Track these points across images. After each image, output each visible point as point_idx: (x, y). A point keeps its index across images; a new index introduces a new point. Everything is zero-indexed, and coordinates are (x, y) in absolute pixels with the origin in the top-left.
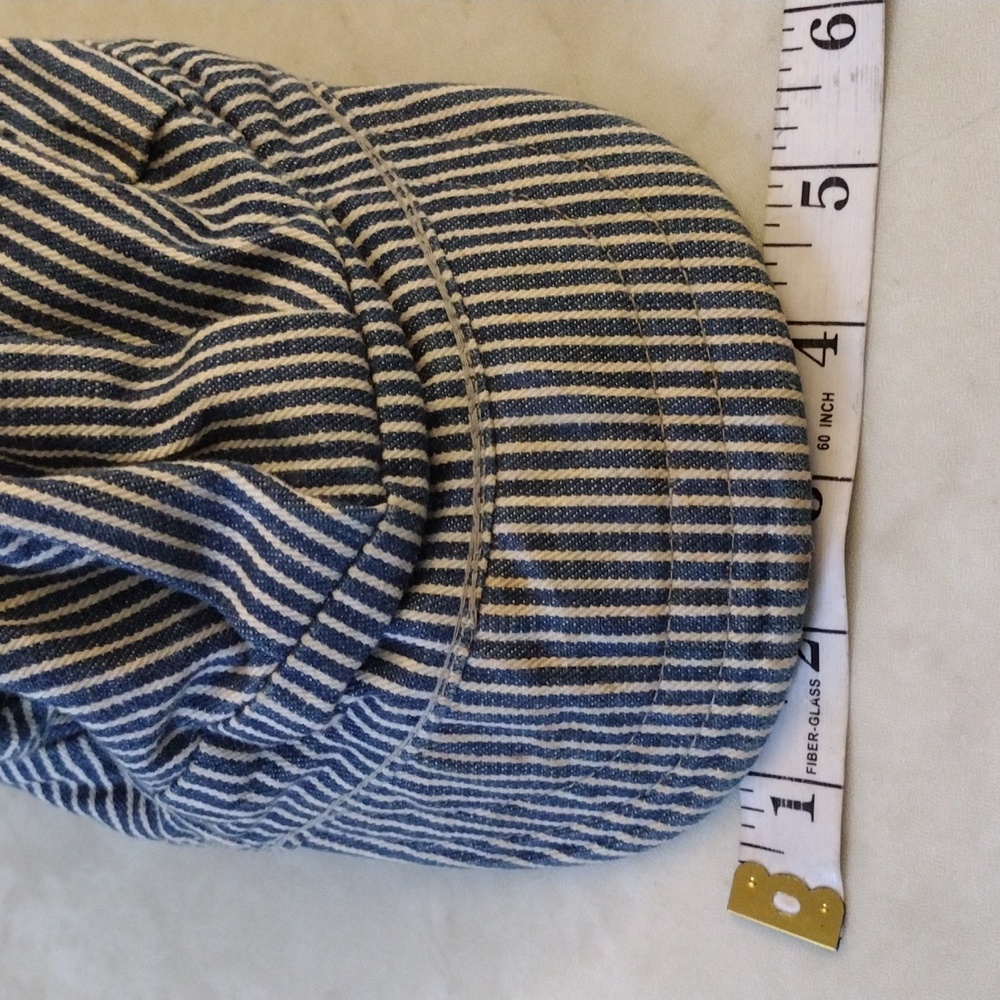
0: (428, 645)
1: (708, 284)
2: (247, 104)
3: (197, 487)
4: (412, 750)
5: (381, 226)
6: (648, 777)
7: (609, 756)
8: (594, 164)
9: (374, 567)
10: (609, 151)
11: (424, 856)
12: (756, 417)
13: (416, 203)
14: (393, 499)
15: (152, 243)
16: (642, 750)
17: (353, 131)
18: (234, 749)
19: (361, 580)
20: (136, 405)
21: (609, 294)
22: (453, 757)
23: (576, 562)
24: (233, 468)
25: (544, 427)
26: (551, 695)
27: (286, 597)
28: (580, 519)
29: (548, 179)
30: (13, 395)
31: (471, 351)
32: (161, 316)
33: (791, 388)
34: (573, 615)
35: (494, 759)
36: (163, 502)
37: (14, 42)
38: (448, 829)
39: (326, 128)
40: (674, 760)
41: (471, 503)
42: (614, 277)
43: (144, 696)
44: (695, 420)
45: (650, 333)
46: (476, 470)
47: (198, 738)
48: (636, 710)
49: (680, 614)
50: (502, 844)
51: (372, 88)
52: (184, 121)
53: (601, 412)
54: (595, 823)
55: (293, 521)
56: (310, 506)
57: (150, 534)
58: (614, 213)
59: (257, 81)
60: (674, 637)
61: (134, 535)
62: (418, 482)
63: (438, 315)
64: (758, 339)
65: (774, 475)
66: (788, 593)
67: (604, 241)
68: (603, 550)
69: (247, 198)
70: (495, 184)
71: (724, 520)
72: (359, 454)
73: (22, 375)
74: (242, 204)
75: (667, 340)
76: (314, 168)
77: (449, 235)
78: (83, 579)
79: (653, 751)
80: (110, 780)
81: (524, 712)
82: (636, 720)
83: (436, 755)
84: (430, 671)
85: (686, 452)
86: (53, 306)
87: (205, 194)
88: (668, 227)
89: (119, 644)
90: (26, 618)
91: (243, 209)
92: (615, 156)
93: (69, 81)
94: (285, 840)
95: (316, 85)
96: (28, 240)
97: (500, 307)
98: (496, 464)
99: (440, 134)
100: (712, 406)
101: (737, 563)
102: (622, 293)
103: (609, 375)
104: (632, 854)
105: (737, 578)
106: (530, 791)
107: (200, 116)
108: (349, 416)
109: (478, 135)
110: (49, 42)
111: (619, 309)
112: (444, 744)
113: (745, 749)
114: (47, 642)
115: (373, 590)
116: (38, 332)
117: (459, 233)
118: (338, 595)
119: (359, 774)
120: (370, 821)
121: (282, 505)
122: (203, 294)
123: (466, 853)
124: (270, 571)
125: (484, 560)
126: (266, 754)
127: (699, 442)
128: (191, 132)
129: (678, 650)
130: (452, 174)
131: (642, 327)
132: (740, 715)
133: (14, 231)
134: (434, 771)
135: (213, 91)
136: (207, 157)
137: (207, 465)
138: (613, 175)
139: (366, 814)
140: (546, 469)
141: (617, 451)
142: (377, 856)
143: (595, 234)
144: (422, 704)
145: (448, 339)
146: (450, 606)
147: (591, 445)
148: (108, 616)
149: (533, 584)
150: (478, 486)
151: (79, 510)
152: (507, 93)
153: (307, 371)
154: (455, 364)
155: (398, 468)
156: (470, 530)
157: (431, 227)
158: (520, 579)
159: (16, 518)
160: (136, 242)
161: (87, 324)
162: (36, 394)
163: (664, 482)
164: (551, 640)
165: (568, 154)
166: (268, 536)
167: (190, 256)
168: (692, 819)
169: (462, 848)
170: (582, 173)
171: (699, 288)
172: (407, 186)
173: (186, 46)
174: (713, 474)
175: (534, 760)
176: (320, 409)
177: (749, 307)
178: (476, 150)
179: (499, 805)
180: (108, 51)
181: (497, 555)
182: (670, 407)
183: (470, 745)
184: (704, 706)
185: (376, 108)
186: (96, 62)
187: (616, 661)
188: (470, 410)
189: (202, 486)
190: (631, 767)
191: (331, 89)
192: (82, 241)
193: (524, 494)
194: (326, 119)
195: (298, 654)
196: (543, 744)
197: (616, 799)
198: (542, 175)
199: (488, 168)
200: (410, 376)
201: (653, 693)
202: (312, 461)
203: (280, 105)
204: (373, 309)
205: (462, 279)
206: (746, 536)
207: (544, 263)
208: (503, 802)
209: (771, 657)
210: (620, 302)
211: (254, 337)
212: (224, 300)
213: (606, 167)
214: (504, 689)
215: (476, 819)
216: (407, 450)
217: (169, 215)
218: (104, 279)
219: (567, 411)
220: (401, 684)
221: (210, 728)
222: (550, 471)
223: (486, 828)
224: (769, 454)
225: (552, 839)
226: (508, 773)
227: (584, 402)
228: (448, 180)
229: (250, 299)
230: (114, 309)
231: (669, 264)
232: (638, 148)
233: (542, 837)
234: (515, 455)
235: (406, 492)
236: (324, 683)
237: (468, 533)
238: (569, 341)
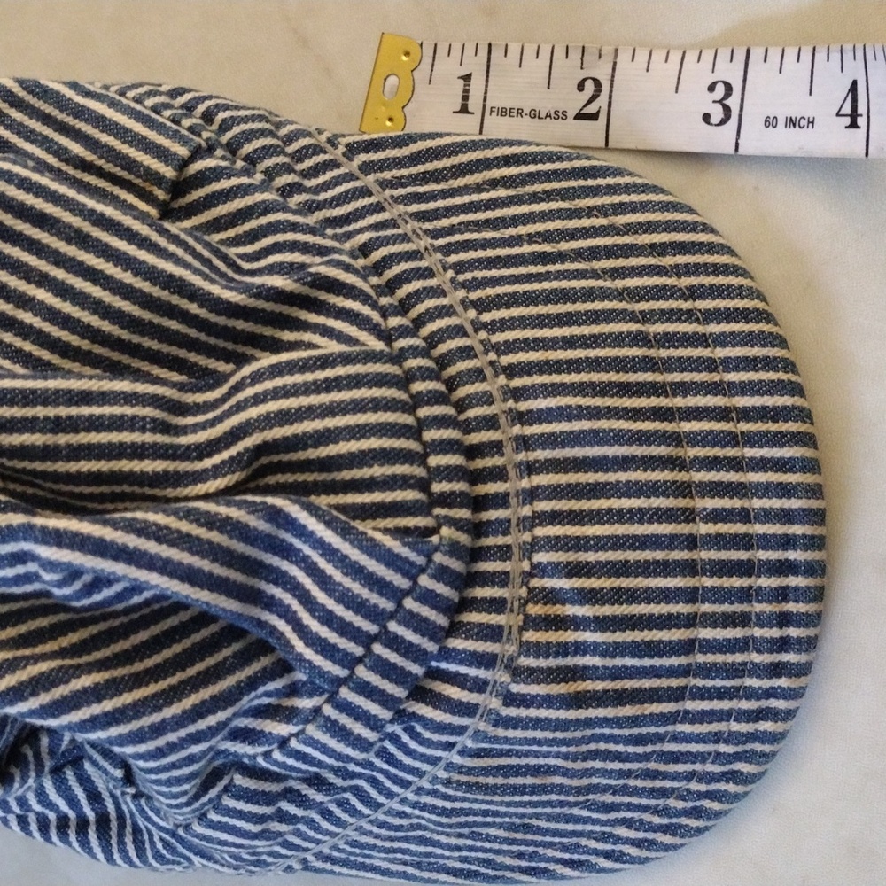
0: (472, 672)
1: (722, 325)
2: (264, 147)
3: (262, 522)
4: (443, 774)
5: (404, 266)
6: (664, 793)
7: (629, 774)
8: (602, 211)
9: (428, 598)
10: (616, 199)
11: (426, 875)
12: (775, 449)
13: (432, 245)
14: (446, 531)
15: (197, 281)
16: (662, 767)
17: (362, 176)
18: (266, 780)
19: (415, 611)
20: (184, 440)
21: (630, 333)
22: (481, 780)
23: (612, 589)
24: (295, 502)
25: (575, 459)
26: (586, 718)
27: (344, 629)
28: (614, 548)
29: (558, 224)
30: (64, 431)
31: (502, 387)
32: (199, 352)
33: (805, 422)
34: (610, 640)
35: (520, 781)
36: (231, 538)
37: (20, 82)
38: (459, 849)
39: (336, 172)
40: (690, 776)
41: (510, 533)
42: (632, 317)
43: (198, 732)
44: (717, 452)
45: (670, 370)
46: (513, 501)
47: (233, 770)
48: (661, 730)
49: (708, 637)
50: (508, 861)
51: (375, 136)
52: (209, 163)
53: (631, 445)
54: (604, 837)
55: (355, 554)
56: (372, 539)
57: (219, 570)
58: (628, 258)
59: (268, 126)
60: (701, 658)
61: (203, 571)
62: (464, 513)
63: (467, 352)
64: (773, 376)
65: (794, 504)
66: (807, 615)
67: (620, 284)
68: (636, 576)
69: (280, 238)
70: (507, 228)
71: (748, 547)
72: (412, 487)
73: (74, 411)
74: (275, 244)
75: (687, 377)
76: (331, 210)
77: (469, 276)
78: (135, 616)
79: (672, 768)
80: (93, 809)
81: (559, 735)
82: (660, 738)
83: (464, 778)
84: (473, 698)
85: (711, 483)
86: (93, 341)
87: (231, 233)
88: (679, 271)
89: (173, 680)
90: (80, 657)
91: (276, 248)
92: (622, 204)
93: (86, 121)
94: (285, 865)
95: (320, 132)
96: (70, 276)
97: (527, 345)
98: (532, 495)
99: (447, 181)
100: (733, 439)
101: (760, 588)
102: (642, 332)
103: (634, 409)
104: (637, 866)
105: (760, 602)
106: (548, 810)
107: (223, 158)
108: (402, 450)
109: (484, 182)
110: (59, 83)
111: (641, 347)
112: (474, 768)
113: (759, 763)
114: (107, 681)
115: (426, 620)
116: (76, 367)
117: (479, 274)
118: (393, 626)
119: (381, 799)
120: (379, 843)
121: (345, 539)
122: (243, 331)
123: (469, 871)
124: (330, 604)
125: (524, 588)
126: (292, 783)
127: (722, 473)
128: (217, 174)
129: (706, 671)
130: (463, 218)
131: (663, 364)
132: (756, 731)
133: (54, 267)
134: (460, 794)
135: (229, 135)
136: (235, 198)
137: (270, 500)
138: (622, 222)
139: (377, 837)
140: (579, 499)
141: (647, 482)
142: (378, 877)
143: (610, 276)
144: (461, 730)
145: (478, 375)
146: (494, 633)
147: (623, 476)
148: (159, 652)
149: (572, 610)
150: (516, 517)
151: (152, 547)
152: (511, 143)
153: (358, 406)
154: (487, 399)
155: (446, 500)
156: (509, 558)
157: (450, 267)
158: (558, 606)
159: (90, 557)
160: (181, 279)
161: (126, 359)
162: (88, 430)
163: (692, 511)
164: (587, 664)
165: (577, 201)
166: (330, 569)
167: (234, 294)
168: (700, 831)
169: (466, 866)
170: (592, 219)
171: (714, 328)
172: (421, 229)
173: (196, 91)
174: (737, 503)
175: (558, 780)
176: (374, 443)
177: (763, 346)
178: (485, 196)
179: (513, 824)
180: (122, 93)
181: (536, 582)
182: (694, 439)
183: (499, 768)
184: (724, 723)
185: (381, 155)
186: (113, 104)
187: (647, 683)
188: (505, 444)
189: (267, 521)
190: (649, 784)
191: (336, 136)
192: (127, 277)
193: (559, 523)
194: (333, 164)
195: (351, 685)
196: (569, 765)
197: (629, 815)
198: (553, 221)
199: (498, 213)
200: (448, 410)
201: (678, 712)
202: (366, 494)
203: (290, 149)
204: (411, 347)
205: (486, 317)
206: (768, 562)
207: (565, 303)
208: (517, 821)
209: (790, 675)
210: (641, 340)
211: (303, 373)
212: (262, 336)
213: (615, 214)
214: (543, 713)
215: (488, 838)
216: (454, 483)
217: (206, 253)
218: (146, 315)
219: (599, 444)
220: (445, 711)
221: (246, 760)
222: (584, 501)
223: (496, 846)
224: (789, 484)
225: (559, 855)
226: (532, 793)
227: (615, 435)
228: (460, 224)
229: (288, 336)
230: (155, 345)
231: (685, 305)
232: (643, 197)
233: (550, 853)
234: (549, 486)
235: (454, 523)
236: (373, 713)
237: (508, 562)
238: (596, 377)
